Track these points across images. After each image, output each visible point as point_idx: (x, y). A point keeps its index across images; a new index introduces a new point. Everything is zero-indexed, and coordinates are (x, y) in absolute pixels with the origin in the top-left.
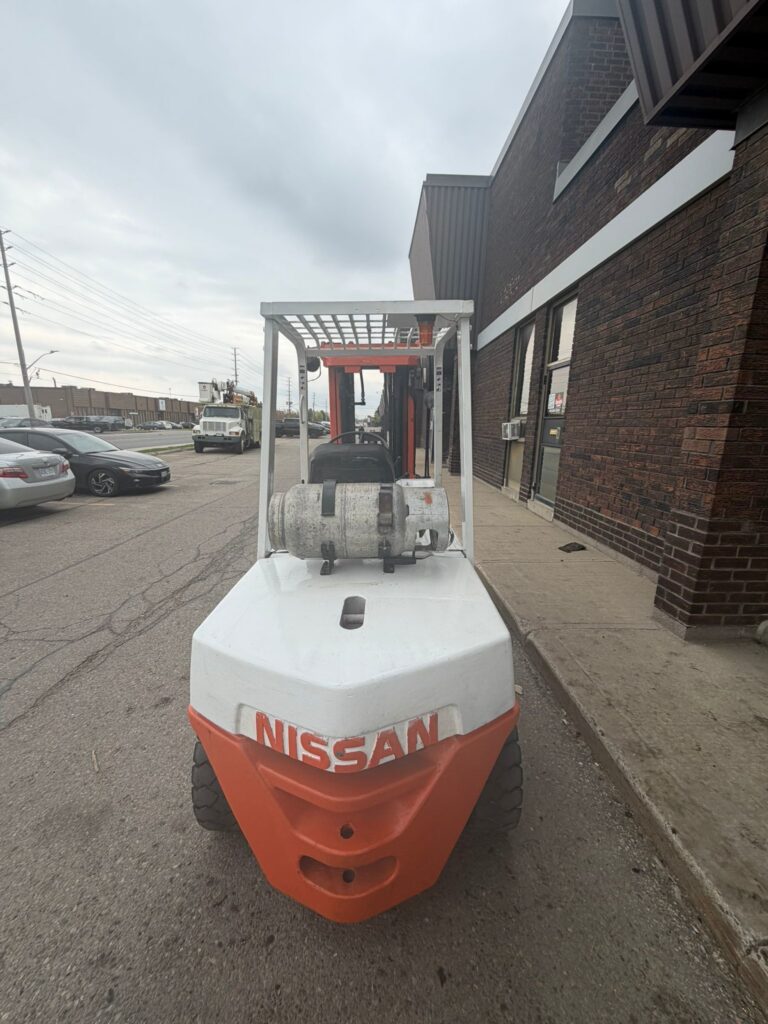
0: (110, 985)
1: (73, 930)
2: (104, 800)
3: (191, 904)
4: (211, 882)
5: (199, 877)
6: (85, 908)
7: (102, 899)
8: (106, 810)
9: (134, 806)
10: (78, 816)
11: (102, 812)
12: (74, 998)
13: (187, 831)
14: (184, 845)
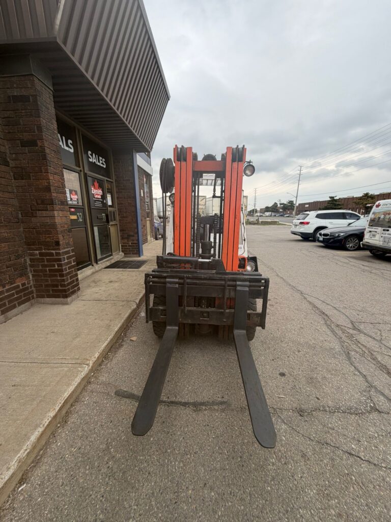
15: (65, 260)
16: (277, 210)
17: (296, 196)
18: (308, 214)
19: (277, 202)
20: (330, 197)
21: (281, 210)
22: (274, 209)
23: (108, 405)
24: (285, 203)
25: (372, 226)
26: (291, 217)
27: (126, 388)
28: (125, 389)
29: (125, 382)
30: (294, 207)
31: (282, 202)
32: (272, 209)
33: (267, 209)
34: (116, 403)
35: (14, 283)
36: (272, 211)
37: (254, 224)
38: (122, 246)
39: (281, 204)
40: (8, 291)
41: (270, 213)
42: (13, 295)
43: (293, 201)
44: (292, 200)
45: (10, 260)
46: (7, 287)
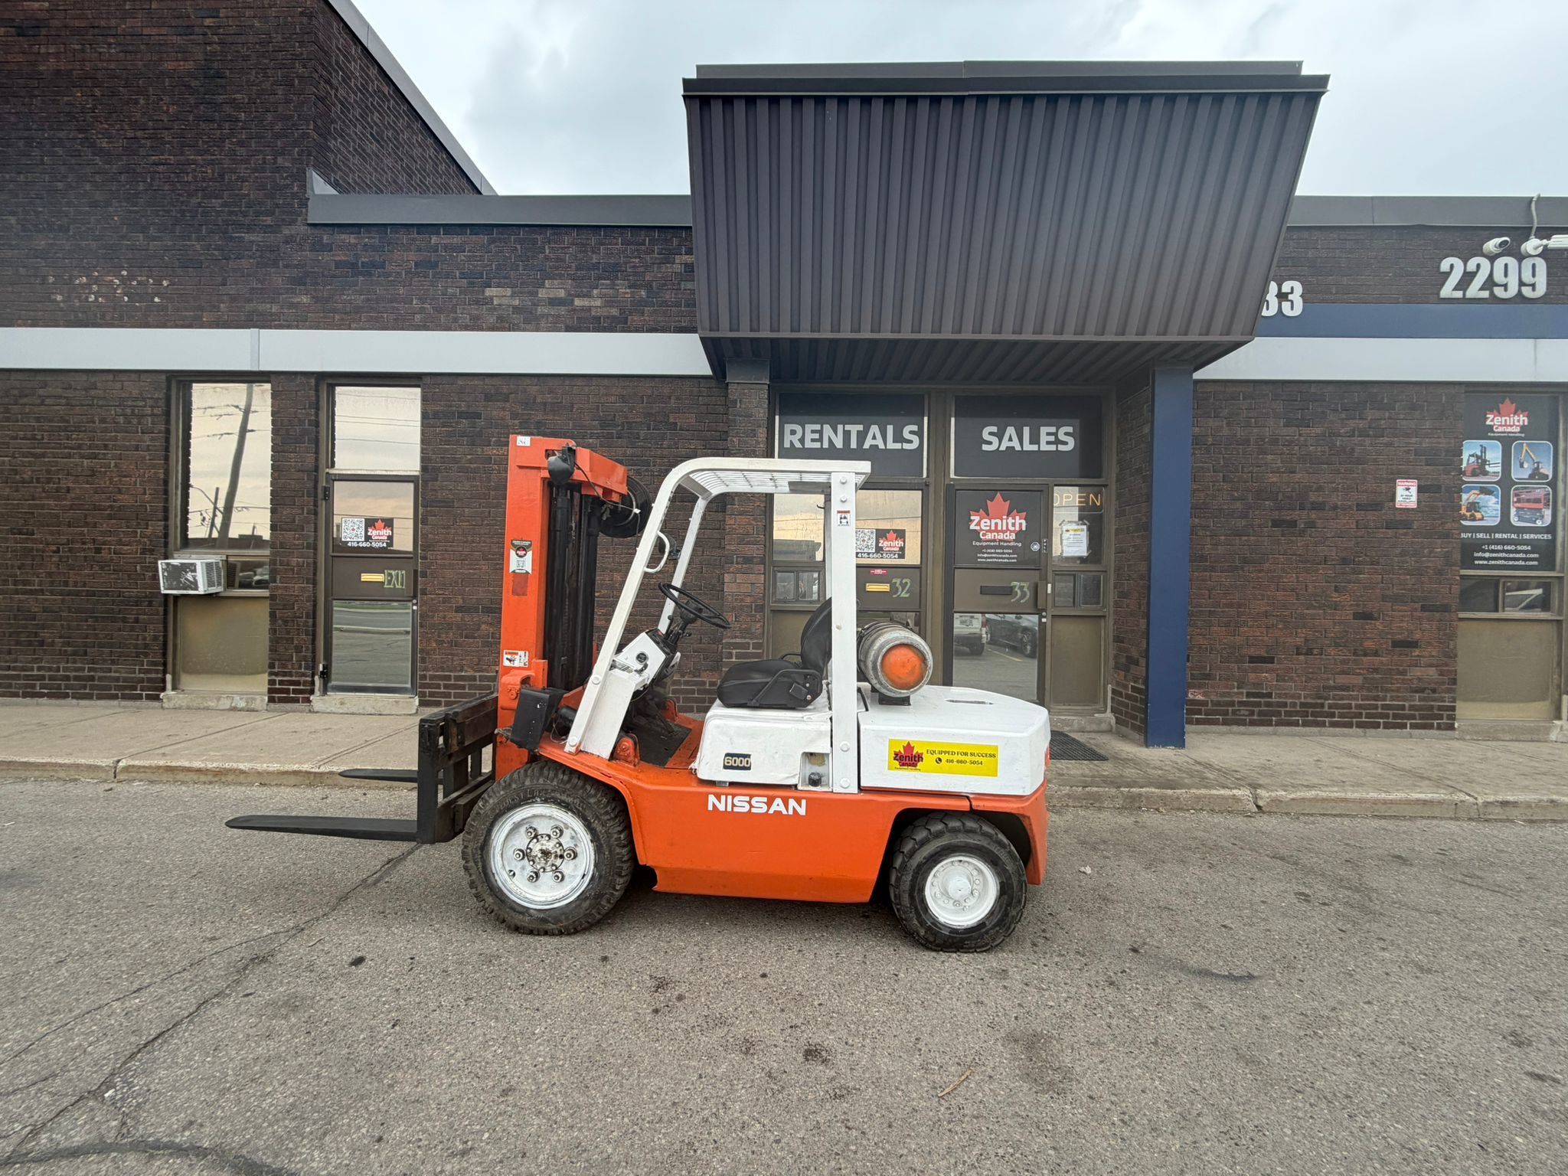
0: (1120, 974)
1: (1111, 1009)
2: (1003, 1045)
3: (1054, 951)
4: (1034, 945)
5: (1035, 952)
6: (1095, 1009)
7: (1083, 1002)
8: (1012, 1039)
9: (998, 1016)
10: (1031, 1060)
11: (1016, 1041)
12: (1137, 989)
13: (1005, 968)
14: (1016, 967)
15: (732, 658)
35: (699, 676)
38: (1114, 691)
40: (686, 683)
42: (693, 692)
45: (700, 643)
46: (686, 678)
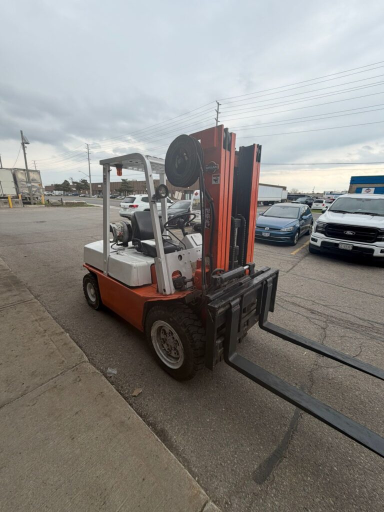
16: (69, 188)
17: (89, 175)
18: (135, 198)
19: (68, 180)
20: (123, 180)
21: (74, 189)
22: (65, 187)
23: (277, 503)
24: (78, 182)
25: (195, 209)
26: (87, 197)
27: (253, 464)
28: (256, 467)
29: (242, 461)
30: (89, 186)
31: (75, 181)
32: (63, 187)
33: (57, 187)
34: (276, 489)
36: (64, 191)
37: (58, 206)
39: (73, 183)
41: (62, 192)
43: (86, 181)
44: (85, 179)
